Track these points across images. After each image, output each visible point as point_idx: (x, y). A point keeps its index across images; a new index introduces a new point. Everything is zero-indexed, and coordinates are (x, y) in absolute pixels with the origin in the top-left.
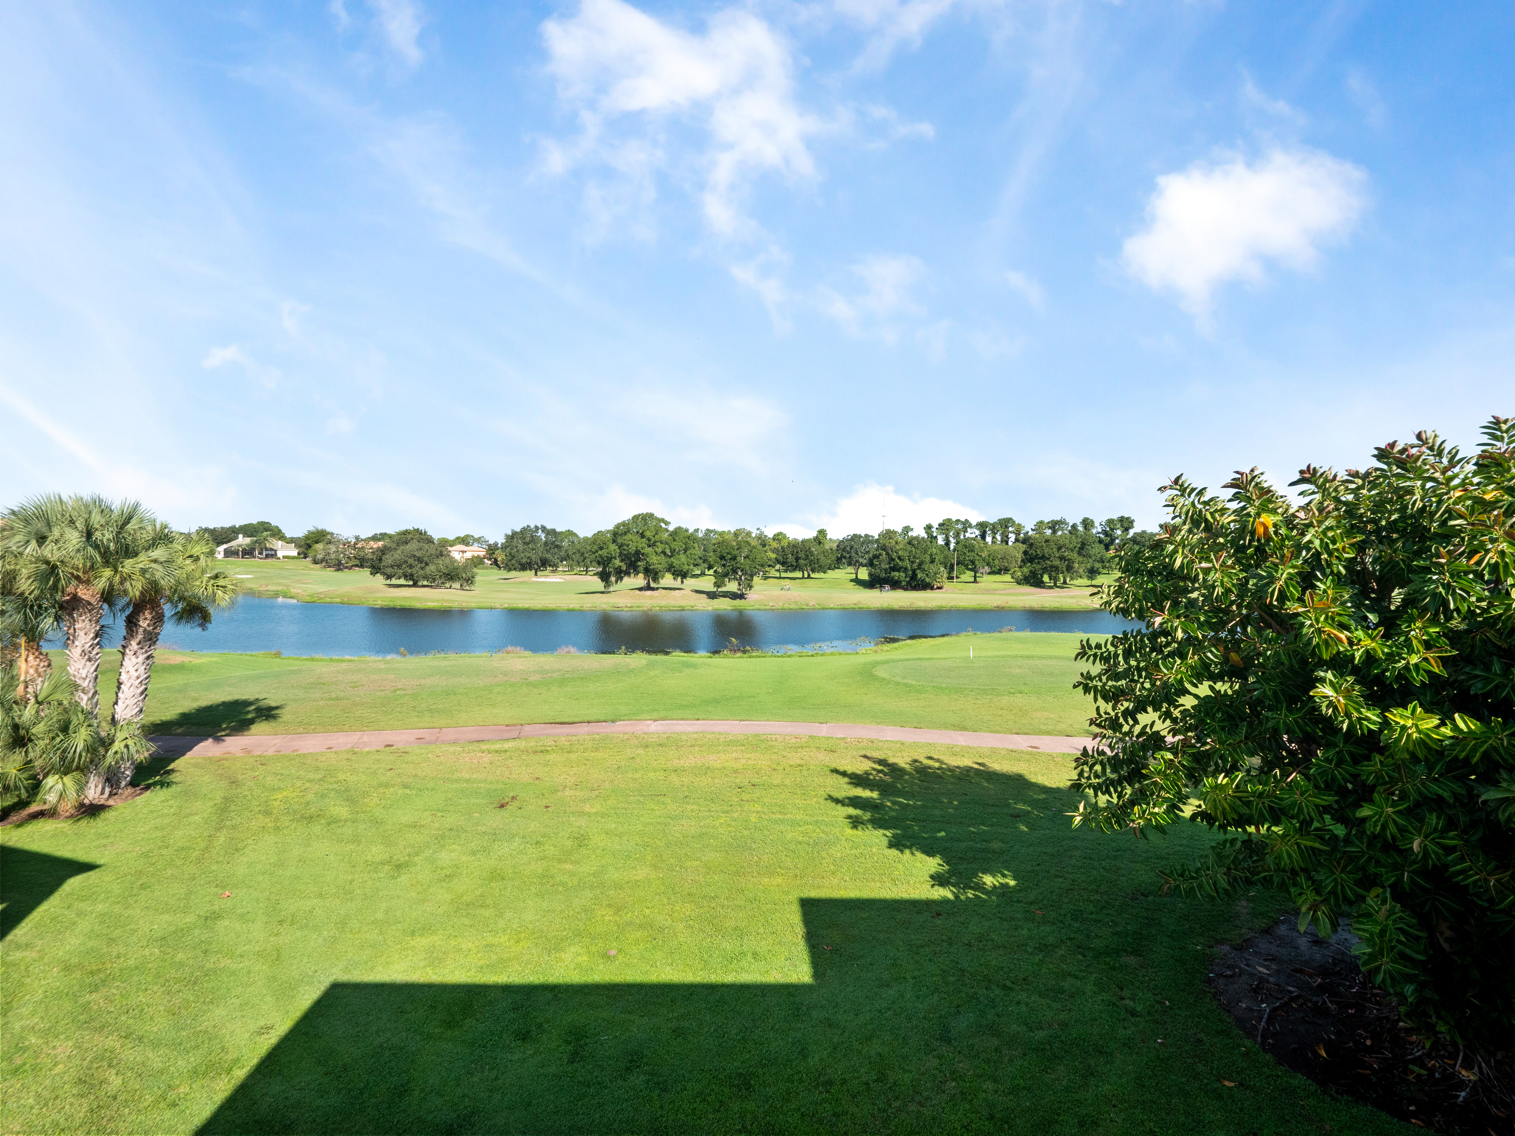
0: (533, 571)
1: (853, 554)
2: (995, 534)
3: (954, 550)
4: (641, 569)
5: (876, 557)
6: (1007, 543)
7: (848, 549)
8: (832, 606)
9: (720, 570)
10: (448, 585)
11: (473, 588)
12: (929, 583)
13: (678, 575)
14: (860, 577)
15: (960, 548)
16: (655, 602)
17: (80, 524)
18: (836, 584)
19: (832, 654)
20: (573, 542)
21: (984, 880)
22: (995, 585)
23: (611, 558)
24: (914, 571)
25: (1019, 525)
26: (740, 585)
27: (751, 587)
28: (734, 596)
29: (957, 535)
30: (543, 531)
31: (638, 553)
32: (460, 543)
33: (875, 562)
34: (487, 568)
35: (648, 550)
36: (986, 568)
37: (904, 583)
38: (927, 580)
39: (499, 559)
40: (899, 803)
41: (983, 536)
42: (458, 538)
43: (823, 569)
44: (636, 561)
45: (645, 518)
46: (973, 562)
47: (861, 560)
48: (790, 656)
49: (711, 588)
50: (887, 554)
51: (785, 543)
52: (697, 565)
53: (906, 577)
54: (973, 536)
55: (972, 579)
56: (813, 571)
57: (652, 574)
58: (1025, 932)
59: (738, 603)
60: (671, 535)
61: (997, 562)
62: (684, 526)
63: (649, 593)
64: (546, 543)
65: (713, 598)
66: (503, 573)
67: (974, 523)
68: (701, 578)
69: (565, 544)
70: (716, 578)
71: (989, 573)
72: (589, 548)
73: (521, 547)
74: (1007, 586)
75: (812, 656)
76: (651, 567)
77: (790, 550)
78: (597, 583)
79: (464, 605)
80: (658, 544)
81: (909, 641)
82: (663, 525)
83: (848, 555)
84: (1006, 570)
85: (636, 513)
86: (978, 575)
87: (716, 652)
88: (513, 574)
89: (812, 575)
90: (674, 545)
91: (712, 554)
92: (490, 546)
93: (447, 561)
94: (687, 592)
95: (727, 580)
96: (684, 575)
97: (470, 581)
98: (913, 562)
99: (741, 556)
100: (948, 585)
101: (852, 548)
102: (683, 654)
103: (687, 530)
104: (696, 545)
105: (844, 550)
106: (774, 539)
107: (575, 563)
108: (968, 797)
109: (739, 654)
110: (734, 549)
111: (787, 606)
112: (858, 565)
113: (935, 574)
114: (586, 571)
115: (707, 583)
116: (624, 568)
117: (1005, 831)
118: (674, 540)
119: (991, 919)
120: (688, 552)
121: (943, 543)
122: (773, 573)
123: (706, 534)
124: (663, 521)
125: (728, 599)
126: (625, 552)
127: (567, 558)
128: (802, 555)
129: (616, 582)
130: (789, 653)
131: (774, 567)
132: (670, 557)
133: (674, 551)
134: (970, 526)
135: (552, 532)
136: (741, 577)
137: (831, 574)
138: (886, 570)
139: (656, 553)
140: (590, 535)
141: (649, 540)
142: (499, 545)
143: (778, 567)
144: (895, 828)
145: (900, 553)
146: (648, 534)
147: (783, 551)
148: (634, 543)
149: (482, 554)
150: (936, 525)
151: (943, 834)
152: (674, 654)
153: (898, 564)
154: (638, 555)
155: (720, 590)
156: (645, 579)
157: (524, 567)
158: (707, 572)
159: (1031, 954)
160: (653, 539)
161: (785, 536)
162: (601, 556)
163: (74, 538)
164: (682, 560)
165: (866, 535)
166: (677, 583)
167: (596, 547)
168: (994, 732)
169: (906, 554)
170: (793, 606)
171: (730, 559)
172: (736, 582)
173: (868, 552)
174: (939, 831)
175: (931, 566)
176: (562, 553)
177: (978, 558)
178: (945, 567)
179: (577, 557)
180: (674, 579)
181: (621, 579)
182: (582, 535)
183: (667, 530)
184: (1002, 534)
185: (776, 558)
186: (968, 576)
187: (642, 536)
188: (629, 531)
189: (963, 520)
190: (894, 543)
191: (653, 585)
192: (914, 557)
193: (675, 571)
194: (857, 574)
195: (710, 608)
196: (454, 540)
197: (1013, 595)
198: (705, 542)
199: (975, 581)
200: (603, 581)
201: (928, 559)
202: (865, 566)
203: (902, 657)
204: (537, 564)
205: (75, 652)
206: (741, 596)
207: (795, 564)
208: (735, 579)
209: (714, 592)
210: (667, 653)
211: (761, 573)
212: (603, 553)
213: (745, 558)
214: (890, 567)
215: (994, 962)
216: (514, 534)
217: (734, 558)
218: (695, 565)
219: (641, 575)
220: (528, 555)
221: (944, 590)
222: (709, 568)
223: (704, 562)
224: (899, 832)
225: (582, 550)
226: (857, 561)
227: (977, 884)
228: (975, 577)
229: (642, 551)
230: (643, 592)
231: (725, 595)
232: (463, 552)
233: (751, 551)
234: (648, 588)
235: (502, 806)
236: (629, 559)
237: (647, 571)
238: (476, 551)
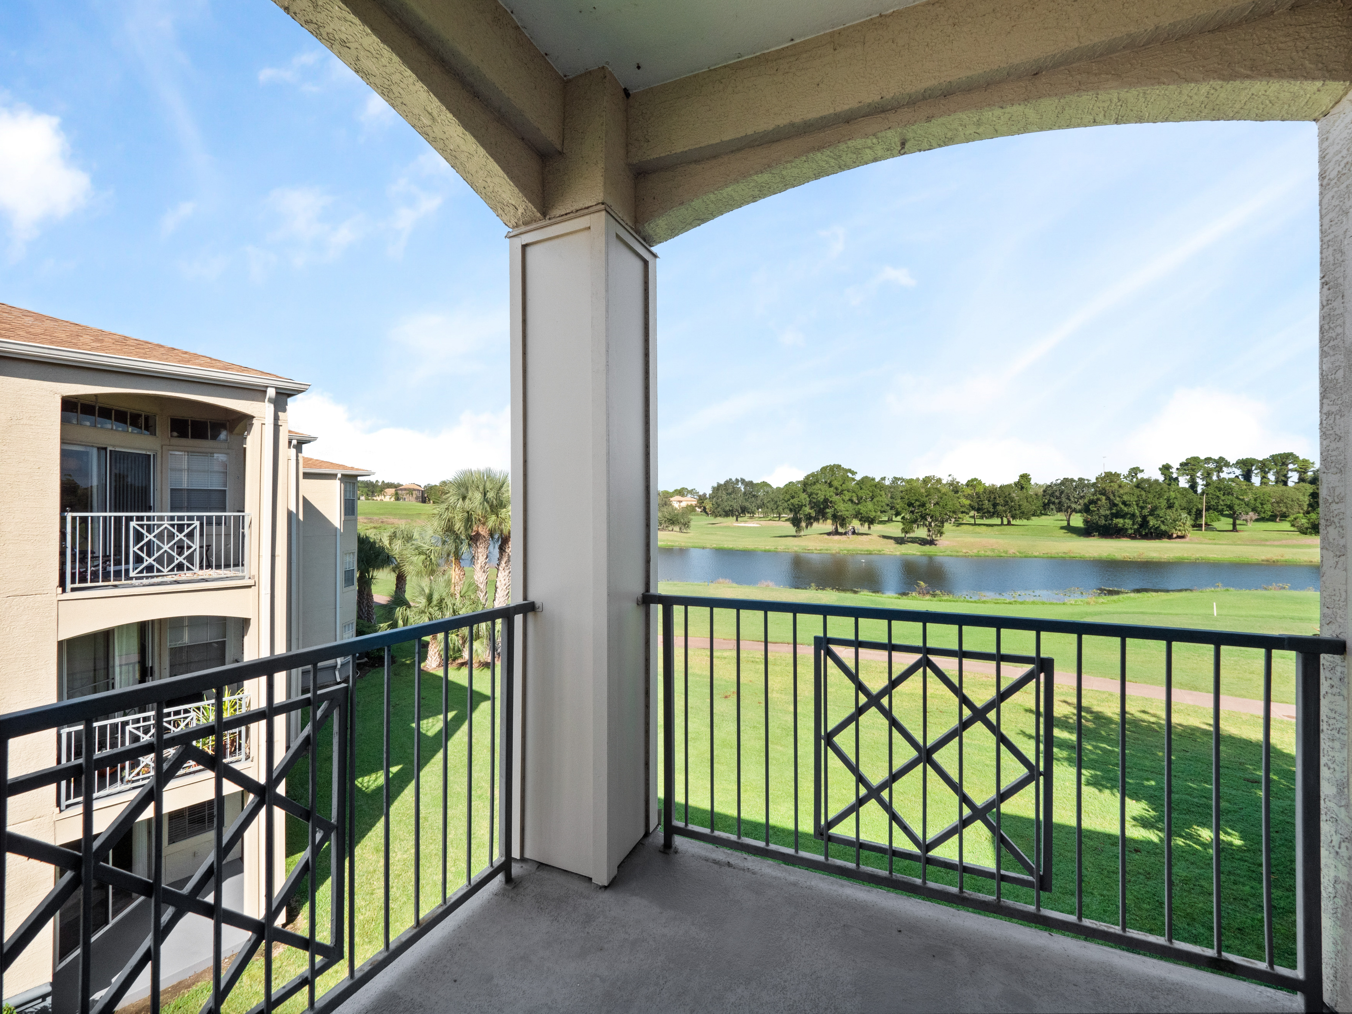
0: (735, 518)
1: (1064, 499)
2: (1266, 473)
3: (1203, 493)
4: (829, 515)
5: (1092, 502)
6: (1285, 483)
7: (1057, 494)
8: (1036, 554)
9: (908, 516)
10: (670, 528)
11: (689, 531)
12: (1166, 531)
13: (865, 521)
14: (1073, 523)
15: (1211, 490)
16: (842, 546)
17: (481, 488)
18: (1044, 532)
19: (1033, 603)
20: (767, 492)
21: (1199, 832)
22: (1264, 535)
23: (802, 506)
24: (1144, 518)
25: (1305, 461)
26: (929, 531)
27: (941, 533)
28: (923, 542)
29: (1208, 475)
30: (742, 483)
31: (826, 501)
32: (677, 495)
33: (1092, 507)
34: (698, 515)
35: (835, 498)
36: (1251, 514)
37: (1130, 532)
38: (1163, 528)
39: (707, 507)
40: (1101, 748)
41: (1247, 476)
42: (676, 491)
43: (1026, 515)
44: (824, 508)
45: (833, 470)
46: (1230, 507)
47: (1073, 506)
48: (984, 602)
49: (898, 533)
50: (1108, 498)
51: (980, 489)
52: (885, 512)
53: (1133, 524)
54: (1232, 476)
55: (1231, 528)
56: (1014, 517)
57: (840, 520)
58: (1247, 888)
59: (927, 548)
60: (857, 484)
61: (1268, 507)
62: (870, 475)
63: (837, 537)
64: (745, 493)
65: (901, 544)
66: (711, 519)
67: (1232, 461)
68: (888, 525)
69: (761, 494)
70: (904, 524)
71: (1257, 520)
72: (781, 497)
73: (725, 497)
74: (1284, 535)
75: (1010, 603)
76: (839, 514)
77: (986, 496)
78: (789, 528)
79: (683, 544)
80: (846, 492)
81: (1132, 595)
82: (850, 475)
83: (1057, 501)
84: (1284, 516)
85: (824, 465)
86: (1238, 522)
87: (904, 594)
88: (719, 519)
89: (1013, 522)
90: (861, 493)
91: (899, 501)
92: (700, 496)
93: (670, 509)
94: (874, 537)
95: (915, 526)
96: (871, 521)
97: (686, 525)
98: (1142, 508)
99: (930, 503)
100: (1192, 534)
101: (1062, 492)
102: (871, 594)
103: (873, 479)
104: (883, 493)
105: (1052, 495)
106: (967, 485)
107: (769, 510)
108: (1188, 754)
109: (928, 597)
110: (922, 496)
111: (982, 553)
112: (1070, 511)
113: (1175, 521)
114: (779, 517)
115: (895, 529)
116: (813, 514)
117: (1234, 792)
118: (861, 489)
119: (1202, 868)
120: (875, 500)
121: (1187, 486)
122: (967, 519)
123: (893, 482)
124: (850, 471)
125: (916, 545)
126: (815, 500)
127: (762, 506)
128: (1000, 501)
129: (807, 527)
130: (984, 599)
131: (967, 513)
132: (858, 504)
133: (862, 498)
134: (1227, 464)
135: (750, 484)
136: (930, 523)
137: (1035, 521)
138: (1106, 517)
139: (844, 501)
140: (782, 486)
141: (837, 489)
142: (708, 496)
143: (972, 513)
144: (1092, 769)
145: (1125, 498)
146: (835, 483)
147: (979, 497)
148: (822, 492)
149: (694, 503)
150: (1175, 465)
151: (1153, 783)
152: (862, 593)
153: (1122, 510)
154: (826, 502)
155: (908, 535)
156: (833, 524)
157: (727, 514)
158: (894, 519)
159: (1253, 909)
160: (840, 488)
161: (980, 483)
162: (792, 504)
163: (478, 496)
164: (868, 507)
165: (1080, 479)
166: (865, 528)
167: (788, 496)
168: (1236, 696)
169: (1133, 499)
170: (989, 553)
171: (919, 506)
172: (926, 529)
173: (1082, 497)
174: (1148, 780)
175: (1169, 511)
176: (759, 502)
177: (1238, 502)
178: (1189, 513)
179: (771, 505)
180: (862, 524)
181: (811, 524)
182: (775, 486)
183: (854, 480)
184: (1277, 472)
185: (970, 505)
186: (1225, 523)
187: (830, 485)
188: (818, 482)
189: (1217, 458)
190: (1116, 487)
191: (840, 530)
192: (1145, 502)
193: (862, 517)
194: (1068, 521)
195: (898, 553)
196: (673, 492)
197: (1294, 546)
198: (892, 490)
199: (1234, 529)
200: (794, 526)
201: (1164, 503)
202: (1080, 511)
203: (1119, 610)
204: (738, 511)
205: (478, 567)
206: (931, 542)
207: (992, 510)
208: (924, 525)
209: (902, 538)
210: (856, 592)
211: (953, 520)
212: (795, 501)
213: (935, 505)
214: (1112, 514)
215: (1200, 905)
216: (719, 486)
217: (923, 505)
218: (882, 512)
219: (829, 521)
220: (730, 503)
221: (1187, 539)
222: (897, 514)
223: (891, 509)
224: (1098, 773)
225: (775, 499)
226: (1069, 507)
227: (1190, 835)
228: (1234, 525)
229: (830, 499)
230: (831, 537)
231: (914, 540)
232: (680, 502)
233: (941, 498)
234: (836, 533)
235: (726, 697)
236: (818, 506)
237: (835, 517)
238: (689, 501)
